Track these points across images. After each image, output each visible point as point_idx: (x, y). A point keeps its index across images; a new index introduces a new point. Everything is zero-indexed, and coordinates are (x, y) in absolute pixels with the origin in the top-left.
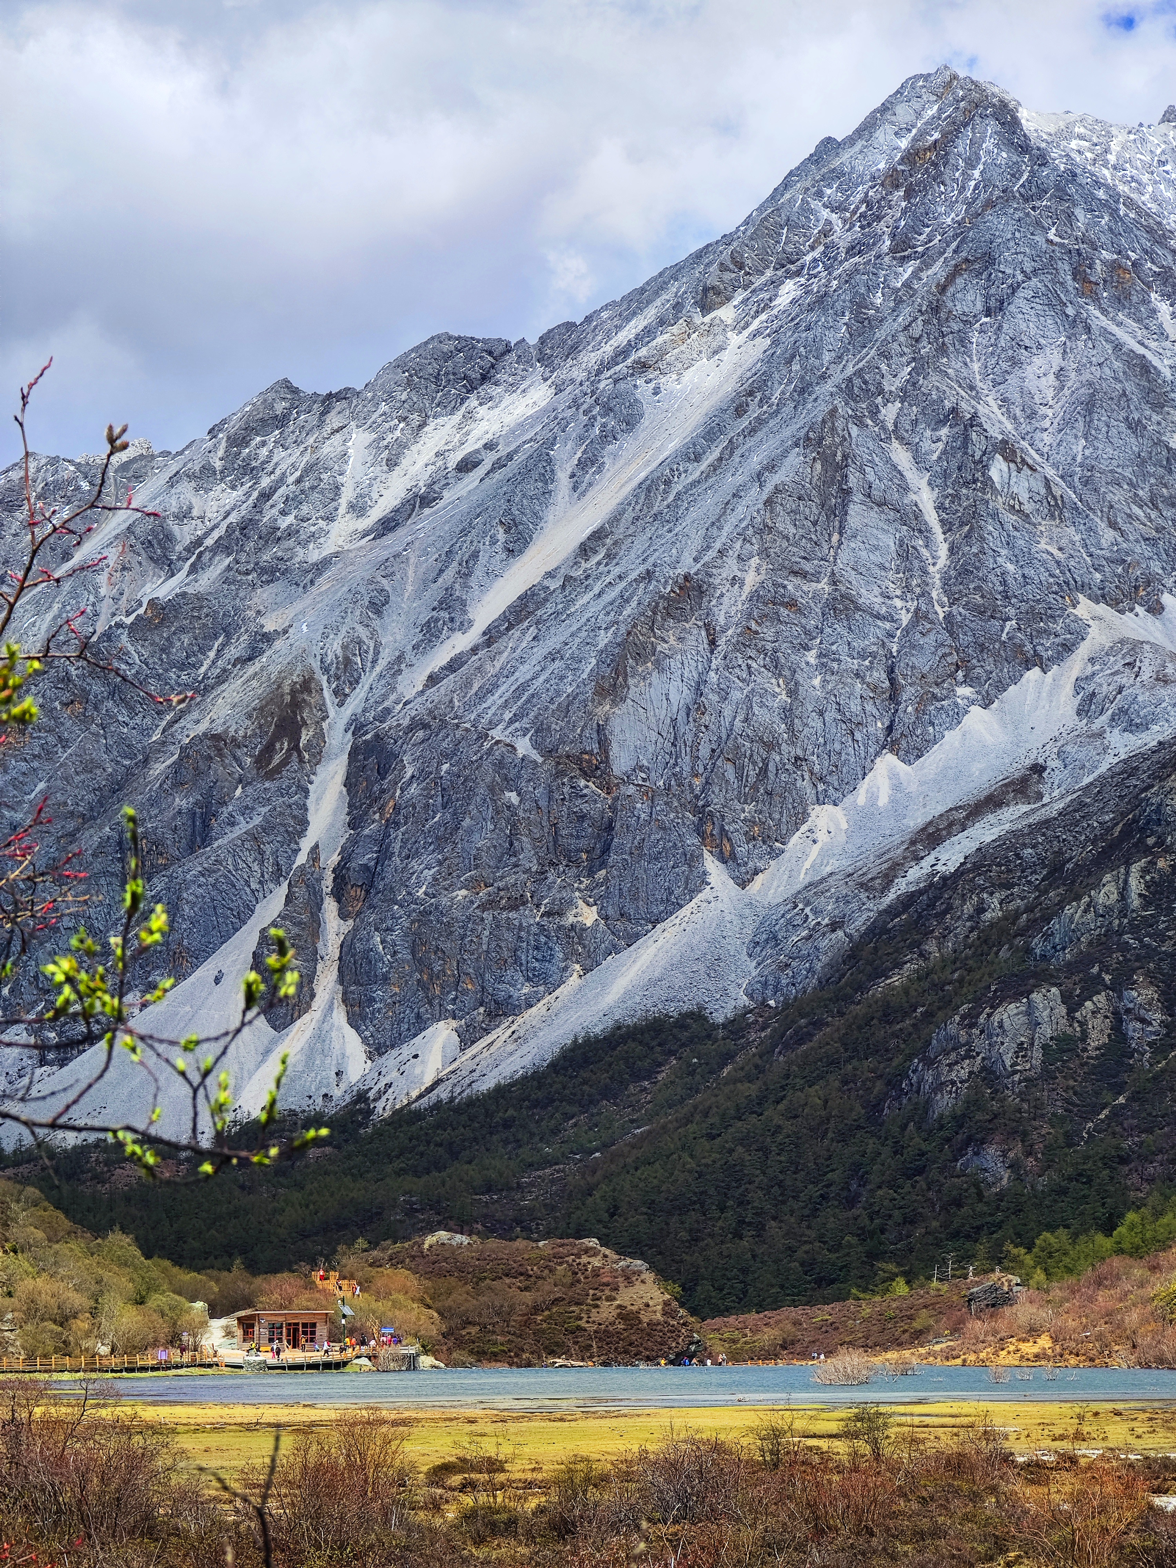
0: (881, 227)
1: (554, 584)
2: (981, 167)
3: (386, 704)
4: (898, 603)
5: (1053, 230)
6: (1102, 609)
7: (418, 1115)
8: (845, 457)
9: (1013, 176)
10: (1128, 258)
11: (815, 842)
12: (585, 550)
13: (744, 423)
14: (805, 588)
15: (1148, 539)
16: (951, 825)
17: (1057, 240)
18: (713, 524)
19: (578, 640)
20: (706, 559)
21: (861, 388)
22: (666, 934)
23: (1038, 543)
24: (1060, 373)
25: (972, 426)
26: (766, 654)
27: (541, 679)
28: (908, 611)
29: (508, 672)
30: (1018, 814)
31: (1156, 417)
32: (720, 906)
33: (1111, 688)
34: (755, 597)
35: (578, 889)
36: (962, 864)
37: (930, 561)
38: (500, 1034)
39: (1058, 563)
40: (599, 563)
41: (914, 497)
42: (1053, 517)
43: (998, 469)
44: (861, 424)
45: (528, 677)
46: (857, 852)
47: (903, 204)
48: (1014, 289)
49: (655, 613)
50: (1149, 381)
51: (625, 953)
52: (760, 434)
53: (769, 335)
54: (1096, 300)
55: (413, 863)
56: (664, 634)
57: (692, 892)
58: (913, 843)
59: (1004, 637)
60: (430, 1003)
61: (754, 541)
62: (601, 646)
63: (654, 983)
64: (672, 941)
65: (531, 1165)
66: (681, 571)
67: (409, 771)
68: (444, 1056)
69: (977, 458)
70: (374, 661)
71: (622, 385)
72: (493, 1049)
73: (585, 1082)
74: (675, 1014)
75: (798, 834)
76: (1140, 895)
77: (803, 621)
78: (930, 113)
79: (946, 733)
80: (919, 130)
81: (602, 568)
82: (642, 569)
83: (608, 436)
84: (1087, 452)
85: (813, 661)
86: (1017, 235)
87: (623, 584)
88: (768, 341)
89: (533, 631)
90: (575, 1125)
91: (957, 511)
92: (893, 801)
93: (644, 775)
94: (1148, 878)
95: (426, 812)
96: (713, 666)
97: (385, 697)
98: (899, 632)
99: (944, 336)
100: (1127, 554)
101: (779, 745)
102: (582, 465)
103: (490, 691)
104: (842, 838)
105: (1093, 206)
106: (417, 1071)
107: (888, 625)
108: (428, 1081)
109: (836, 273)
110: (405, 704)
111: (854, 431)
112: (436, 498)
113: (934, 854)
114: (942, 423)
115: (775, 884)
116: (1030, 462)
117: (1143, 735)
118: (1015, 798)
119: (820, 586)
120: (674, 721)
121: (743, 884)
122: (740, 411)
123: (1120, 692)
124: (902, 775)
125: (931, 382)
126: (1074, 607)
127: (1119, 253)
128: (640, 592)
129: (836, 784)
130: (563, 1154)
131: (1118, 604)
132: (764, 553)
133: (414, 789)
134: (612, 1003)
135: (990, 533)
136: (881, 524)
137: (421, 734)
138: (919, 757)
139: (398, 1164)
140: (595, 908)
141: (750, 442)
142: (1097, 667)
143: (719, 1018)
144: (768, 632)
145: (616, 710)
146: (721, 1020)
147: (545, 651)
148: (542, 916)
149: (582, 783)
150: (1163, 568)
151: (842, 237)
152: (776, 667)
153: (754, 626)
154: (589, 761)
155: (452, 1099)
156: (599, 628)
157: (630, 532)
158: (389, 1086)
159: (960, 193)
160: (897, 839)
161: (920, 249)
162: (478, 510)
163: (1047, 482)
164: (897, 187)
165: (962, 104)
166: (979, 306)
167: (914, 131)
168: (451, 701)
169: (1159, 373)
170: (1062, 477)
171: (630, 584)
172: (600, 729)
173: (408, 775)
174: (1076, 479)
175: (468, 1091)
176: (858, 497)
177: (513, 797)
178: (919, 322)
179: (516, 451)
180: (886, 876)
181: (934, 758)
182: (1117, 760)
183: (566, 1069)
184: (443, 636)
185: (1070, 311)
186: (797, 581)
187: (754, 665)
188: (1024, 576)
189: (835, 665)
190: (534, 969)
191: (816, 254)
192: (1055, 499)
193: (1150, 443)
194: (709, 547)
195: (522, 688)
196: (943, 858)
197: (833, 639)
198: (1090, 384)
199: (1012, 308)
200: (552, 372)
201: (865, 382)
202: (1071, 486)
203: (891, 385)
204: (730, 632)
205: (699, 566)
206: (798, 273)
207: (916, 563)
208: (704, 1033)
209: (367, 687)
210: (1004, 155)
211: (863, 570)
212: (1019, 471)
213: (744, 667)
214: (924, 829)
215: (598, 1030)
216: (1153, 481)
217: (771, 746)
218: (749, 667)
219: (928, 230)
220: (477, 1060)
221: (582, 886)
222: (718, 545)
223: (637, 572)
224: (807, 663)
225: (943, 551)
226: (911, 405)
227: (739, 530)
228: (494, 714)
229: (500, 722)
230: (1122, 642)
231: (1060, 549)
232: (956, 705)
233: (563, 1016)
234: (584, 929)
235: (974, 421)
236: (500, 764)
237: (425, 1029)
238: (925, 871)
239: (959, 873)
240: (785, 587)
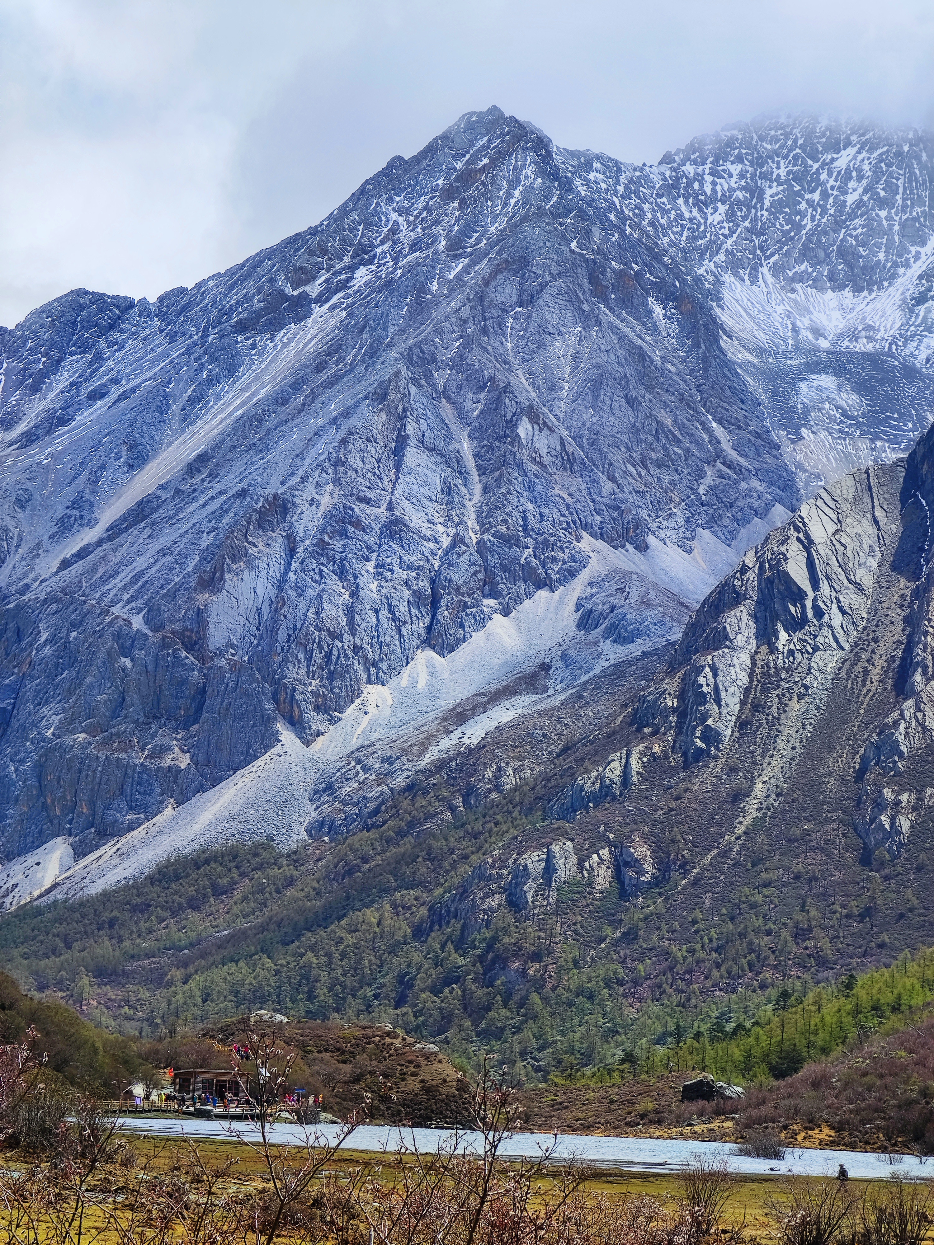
0: (438, 230)
1: (164, 495)
2: (521, 188)
3: (26, 581)
4: (441, 529)
5: (575, 242)
6: (600, 544)
7: (38, 912)
8: (405, 410)
9: (546, 197)
10: (632, 268)
11: (366, 713)
12: (192, 469)
13: (323, 377)
14: (368, 512)
15: (638, 492)
16: (475, 707)
17: (578, 250)
18: (298, 455)
19: (185, 540)
20: (291, 483)
21: (419, 356)
22: (244, 779)
23: (553, 488)
24: (576, 357)
25: (505, 392)
26: (335, 562)
27: (154, 569)
28: (448, 535)
29: (125, 562)
30: (528, 702)
31: (648, 396)
32: (289, 759)
33: (605, 607)
34: (329, 516)
35: (176, 739)
36: (483, 739)
37: (468, 497)
38: (107, 850)
39: (568, 506)
40: (203, 481)
41: (457, 446)
42: (565, 469)
43: (524, 429)
44: (418, 385)
45: (144, 567)
46: (399, 724)
47: (457, 213)
48: (543, 287)
49: (249, 523)
50: (644, 367)
51: (211, 792)
52: (337, 387)
53: (345, 309)
54: (605, 300)
55: (44, 709)
56: (255, 541)
57: (267, 748)
58: (445, 719)
59: (522, 561)
60: (51, 821)
61: (330, 471)
62: (204, 546)
63: (232, 817)
64: (249, 785)
65: (133, 957)
66: (270, 491)
67: (44, 636)
68: (61, 865)
69: (508, 418)
70: (18, 546)
71: (226, 340)
72: (101, 862)
73: (176, 893)
74: (250, 843)
75: (353, 706)
76: (638, 773)
77: (366, 538)
78: (481, 143)
79: (473, 634)
80: (472, 155)
81: (205, 484)
82: (239, 487)
83: (213, 381)
84: (594, 420)
85: (372, 570)
86: (548, 244)
87: (224, 497)
88: (344, 314)
89: (148, 531)
90: (167, 927)
91: (491, 459)
92: (429, 685)
93: (233, 651)
94: (645, 760)
95: (56, 669)
96: (293, 568)
97: (25, 575)
98: (440, 552)
99: (485, 320)
100: (622, 502)
101: (342, 635)
102: (193, 401)
103: (111, 576)
104: (388, 711)
105: (607, 227)
106: (39, 875)
107: (432, 545)
108: (48, 884)
109: (401, 264)
110: (41, 582)
111: (413, 389)
112: (69, 420)
113: (460, 729)
114: (482, 388)
115: (333, 745)
116: (550, 424)
117: (629, 646)
118: (526, 689)
119: (380, 510)
120: (259, 610)
121: (308, 744)
122: (320, 367)
123: (612, 611)
124: (437, 664)
125: (475, 356)
126: (578, 541)
127: (625, 264)
128: (237, 505)
129: (385, 668)
130: (159, 949)
131: (612, 541)
132: (337, 482)
133: (47, 651)
134: (199, 832)
135: (516, 479)
136: (430, 465)
137: (54, 606)
138: (450, 652)
139: (23, 949)
140: (188, 755)
141: (329, 393)
142: (594, 590)
143: (285, 848)
144: (337, 544)
145: (214, 598)
146: (286, 851)
147: (158, 547)
148: (146, 758)
149: (184, 654)
150: (649, 516)
151: (406, 235)
152: (342, 574)
153: (327, 538)
154: (190, 637)
155: (66, 900)
156: (203, 532)
157: (228, 457)
158: (15, 886)
159: (503, 208)
160: (432, 715)
161: (469, 250)
162: (107, 431)
163: (562, 440)
164: (453, 199)
165: (507, 138)
166: (515, 298)
167: (468, 156)
168: (80, 582)
169: (652, 361)
170: (573, 438)
171: (229, 499)
172: (199, 612)
173: (43, 639)
174: (585, 440)
175: (80, 894)
176: (413, 442)
177: (128, 663)
178: (468, 307)
179: (138, 387)
180: (422, 743)
181: (463, 653)
182: (607, 664)
183: (160, 881)
184: (74, 530)
185: (586, 307)
186: (363, 506)
187: (325, 569)
188: (540, 514)
189: (389, 574)
190: (137, 801)
191: (385, 247)
192: (568, 455)
193: (644, 416)
194: (293, 474)
195: (139, 575)
196: (468, 733)
197: (388, 553)
198: (598, 366)
199: (540, 301)
200: (168, 325)
201: (423, 352)
202: (580, 446)
203: (443, 356)
204: (307, 542)
205: (284, 488)
206: (371, 262)
207: (457, 499)
208: (272, 861)
209: (11, 566)
210: (540, 180)
211: (414, 500)
212: (541, 430)
213: (317, 571)
214: (453, 709)
215: (187, 852)
216: (644, 446)
217: (336, 636)
218: (321, 571)
219: (476, 235)
220: (87, 870)
221: (179, 736)
222: (301, 473)
223: (235, 490)
224: (367, 571)
225: (478, 489)
226: (457, 373)
227: (317, 462)
228: (116, 595)
229: (119, 601)
230: (616, 571)
231: (570, 495)
232: (482, 612)
233: (158, 839)
234: (179, 770)
235: (507, 389)
236: (118, 636)
237: (45, 842)
238: (453, 742)
239: (480, 747)
240: (353, 510)
